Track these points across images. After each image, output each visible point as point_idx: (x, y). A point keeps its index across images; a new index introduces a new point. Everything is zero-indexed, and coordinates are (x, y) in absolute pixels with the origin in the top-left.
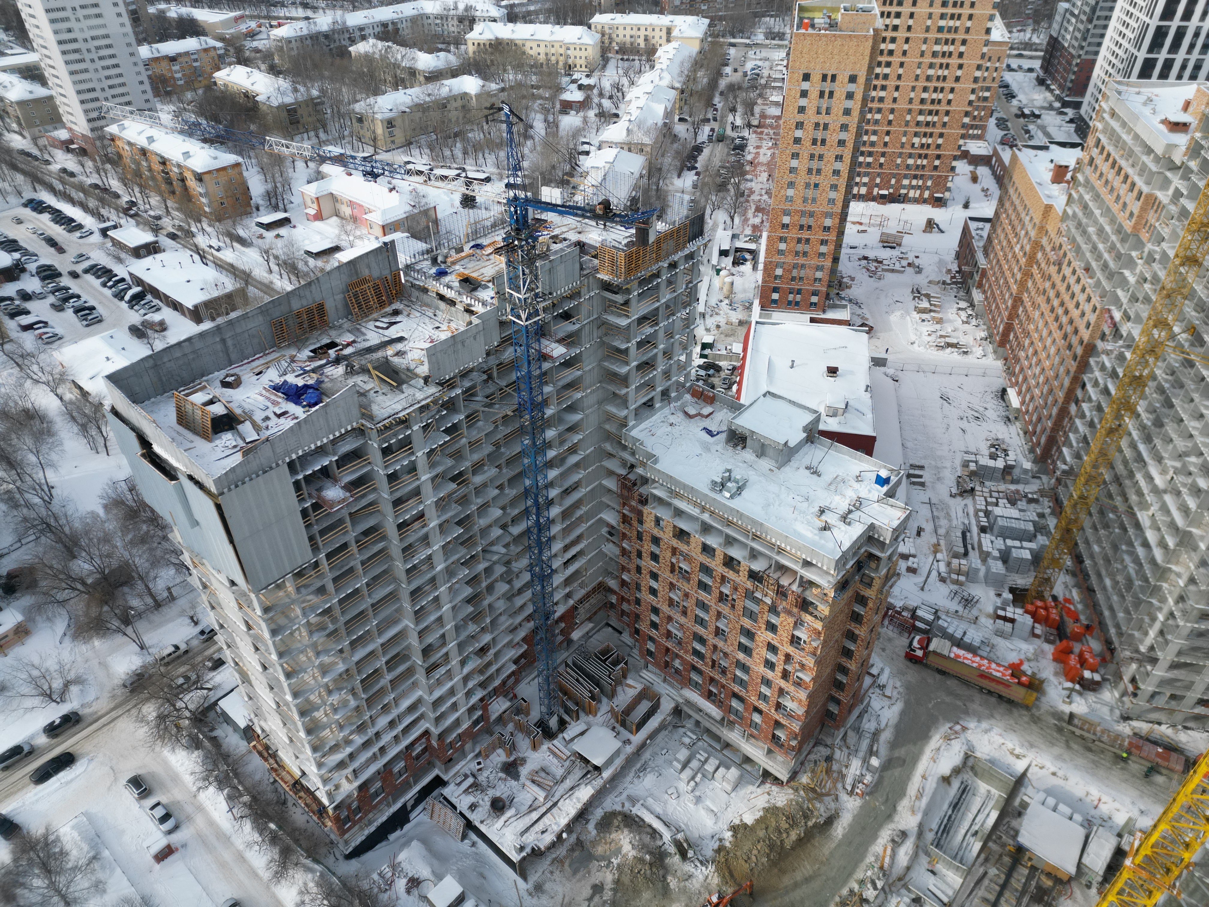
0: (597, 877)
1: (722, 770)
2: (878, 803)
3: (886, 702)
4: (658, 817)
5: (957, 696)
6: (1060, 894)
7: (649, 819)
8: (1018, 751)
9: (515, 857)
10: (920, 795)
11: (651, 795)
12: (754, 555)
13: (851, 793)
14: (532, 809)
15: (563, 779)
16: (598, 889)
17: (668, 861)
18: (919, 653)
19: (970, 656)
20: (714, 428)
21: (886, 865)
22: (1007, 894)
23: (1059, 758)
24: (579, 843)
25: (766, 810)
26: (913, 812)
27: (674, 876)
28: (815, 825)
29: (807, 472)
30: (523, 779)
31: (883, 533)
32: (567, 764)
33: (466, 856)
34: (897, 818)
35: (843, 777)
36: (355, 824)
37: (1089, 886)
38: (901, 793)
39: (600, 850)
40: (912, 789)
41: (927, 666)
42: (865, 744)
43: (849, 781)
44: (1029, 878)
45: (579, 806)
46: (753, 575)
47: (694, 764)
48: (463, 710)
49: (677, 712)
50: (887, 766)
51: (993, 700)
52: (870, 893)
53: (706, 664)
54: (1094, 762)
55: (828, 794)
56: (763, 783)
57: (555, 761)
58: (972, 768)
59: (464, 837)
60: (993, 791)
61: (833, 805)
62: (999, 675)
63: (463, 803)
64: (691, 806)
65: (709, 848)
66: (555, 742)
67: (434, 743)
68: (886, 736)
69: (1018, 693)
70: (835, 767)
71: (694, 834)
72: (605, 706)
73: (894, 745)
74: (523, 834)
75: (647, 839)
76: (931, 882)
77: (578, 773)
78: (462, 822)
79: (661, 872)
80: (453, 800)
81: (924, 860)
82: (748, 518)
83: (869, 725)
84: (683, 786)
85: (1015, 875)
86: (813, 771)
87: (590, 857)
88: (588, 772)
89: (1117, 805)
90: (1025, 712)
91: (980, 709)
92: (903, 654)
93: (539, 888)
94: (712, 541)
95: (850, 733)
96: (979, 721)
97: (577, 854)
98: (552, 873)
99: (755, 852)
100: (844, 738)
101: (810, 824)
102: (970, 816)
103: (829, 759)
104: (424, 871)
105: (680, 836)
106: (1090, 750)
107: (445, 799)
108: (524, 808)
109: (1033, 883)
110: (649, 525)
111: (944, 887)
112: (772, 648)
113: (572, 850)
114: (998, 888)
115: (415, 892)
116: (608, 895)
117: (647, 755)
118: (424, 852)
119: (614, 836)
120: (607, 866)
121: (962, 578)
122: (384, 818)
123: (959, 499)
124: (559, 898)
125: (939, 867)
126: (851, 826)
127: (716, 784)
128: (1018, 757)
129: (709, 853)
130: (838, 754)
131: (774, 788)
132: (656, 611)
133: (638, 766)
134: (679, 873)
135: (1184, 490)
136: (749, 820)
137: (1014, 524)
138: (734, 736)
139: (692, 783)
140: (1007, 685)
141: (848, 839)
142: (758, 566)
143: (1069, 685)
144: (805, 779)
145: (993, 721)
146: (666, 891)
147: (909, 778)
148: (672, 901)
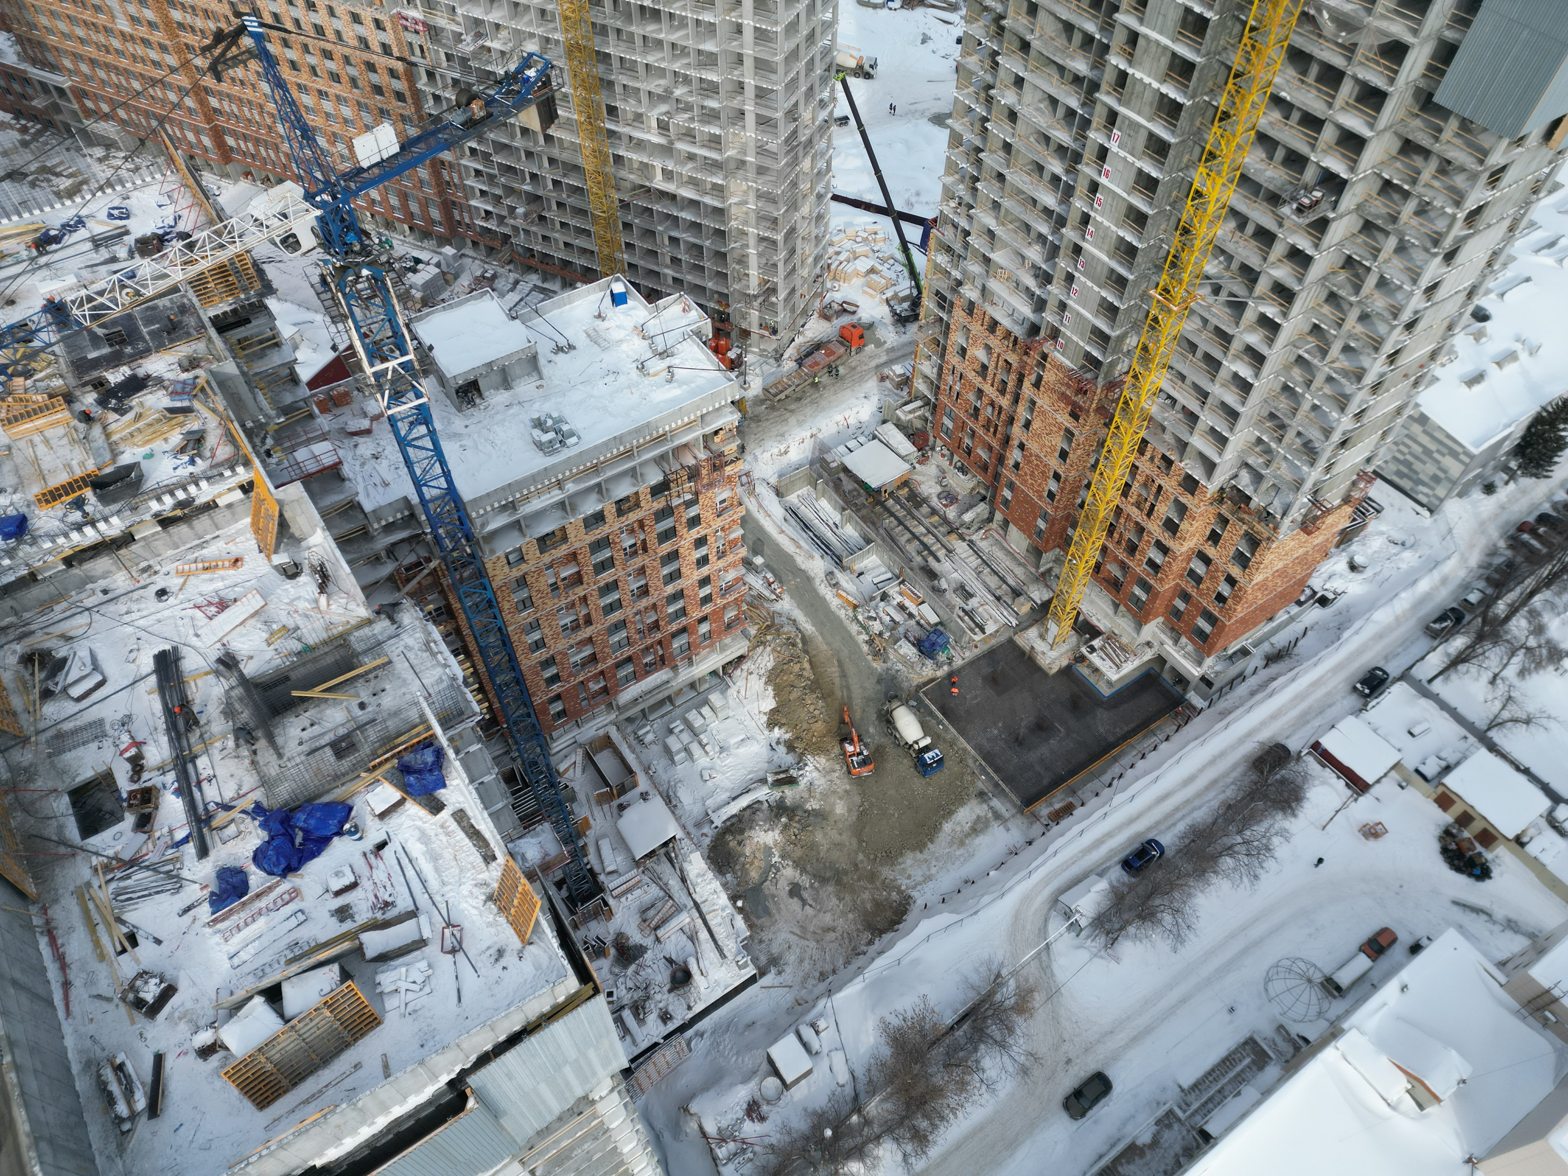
0: (783, 887)
1: (705, 710)
2: (793, 581)
8: (783, 448)
9: (748, 972)
10: (796, 544)
11: (704, 799)
12: (638, 473)
13: (779, 597)
14: (693, 938)
15: (665, 889)
16: (795, 890)
17: (788, 802)
22: (907, 524)
23: (800, 423)
25: (769, 682)
26: (812, 557)
27: (807, 801)
28: (801, 642)
30: (648, 941)
32: (646, 879)
33: (716, 1045)
34: (811, 574)
35: (760, 596)
38: (788, 559)
39: (754, 875)
40: (788, 546)
43: (767, 593)
44: (898, 502)
47: (687, 737)
53: (632, 644)
54: (812, 402)
55: (773, 618)
56: (732, 676)
58: (782, 493)
59: (686, 1047)
60: (799, 492)
61: (784, 619)
63: (654, 1030)
64: (728, 760)
65: (786, 756)
66: (609, 887)
71: (768, 766)
72: (582, 809)
74: (723, 956)
75: (760, 816)
76: (870, 579)
77: (664, 868)
78: (675, 1040)
79: (800, 813)
81: (850, 575)
84: (706, 760)
85: (893, 510)
88: (667, 855)
93: (776, 960)
94: (591, 507)
98: (761, 941)
101: (799, 646)
102: (819, 521)
105: (770, 780)
106: (799, 399)
108: (691, 947)
109: (904, 501)
110: (500, 576)
111: (877, 572)
112: (700, 542)
115: (765, 1108)
116: (805, 881)
119: (748, 851)
120: (778, 870)
124: (793, 939)
125: (858, 567)
126: (806, 615)
127: (714, 725)
128: (786, 452)
129: (790, 759)
131: (745, 667)
132: (548, 663)
134: (806, 795)
136: (769, 704)
139: (707, 748)
141: (819, 624)
144: (752, 631)
146: (820, 815)
147: (777, 545)
148: (832, 811)
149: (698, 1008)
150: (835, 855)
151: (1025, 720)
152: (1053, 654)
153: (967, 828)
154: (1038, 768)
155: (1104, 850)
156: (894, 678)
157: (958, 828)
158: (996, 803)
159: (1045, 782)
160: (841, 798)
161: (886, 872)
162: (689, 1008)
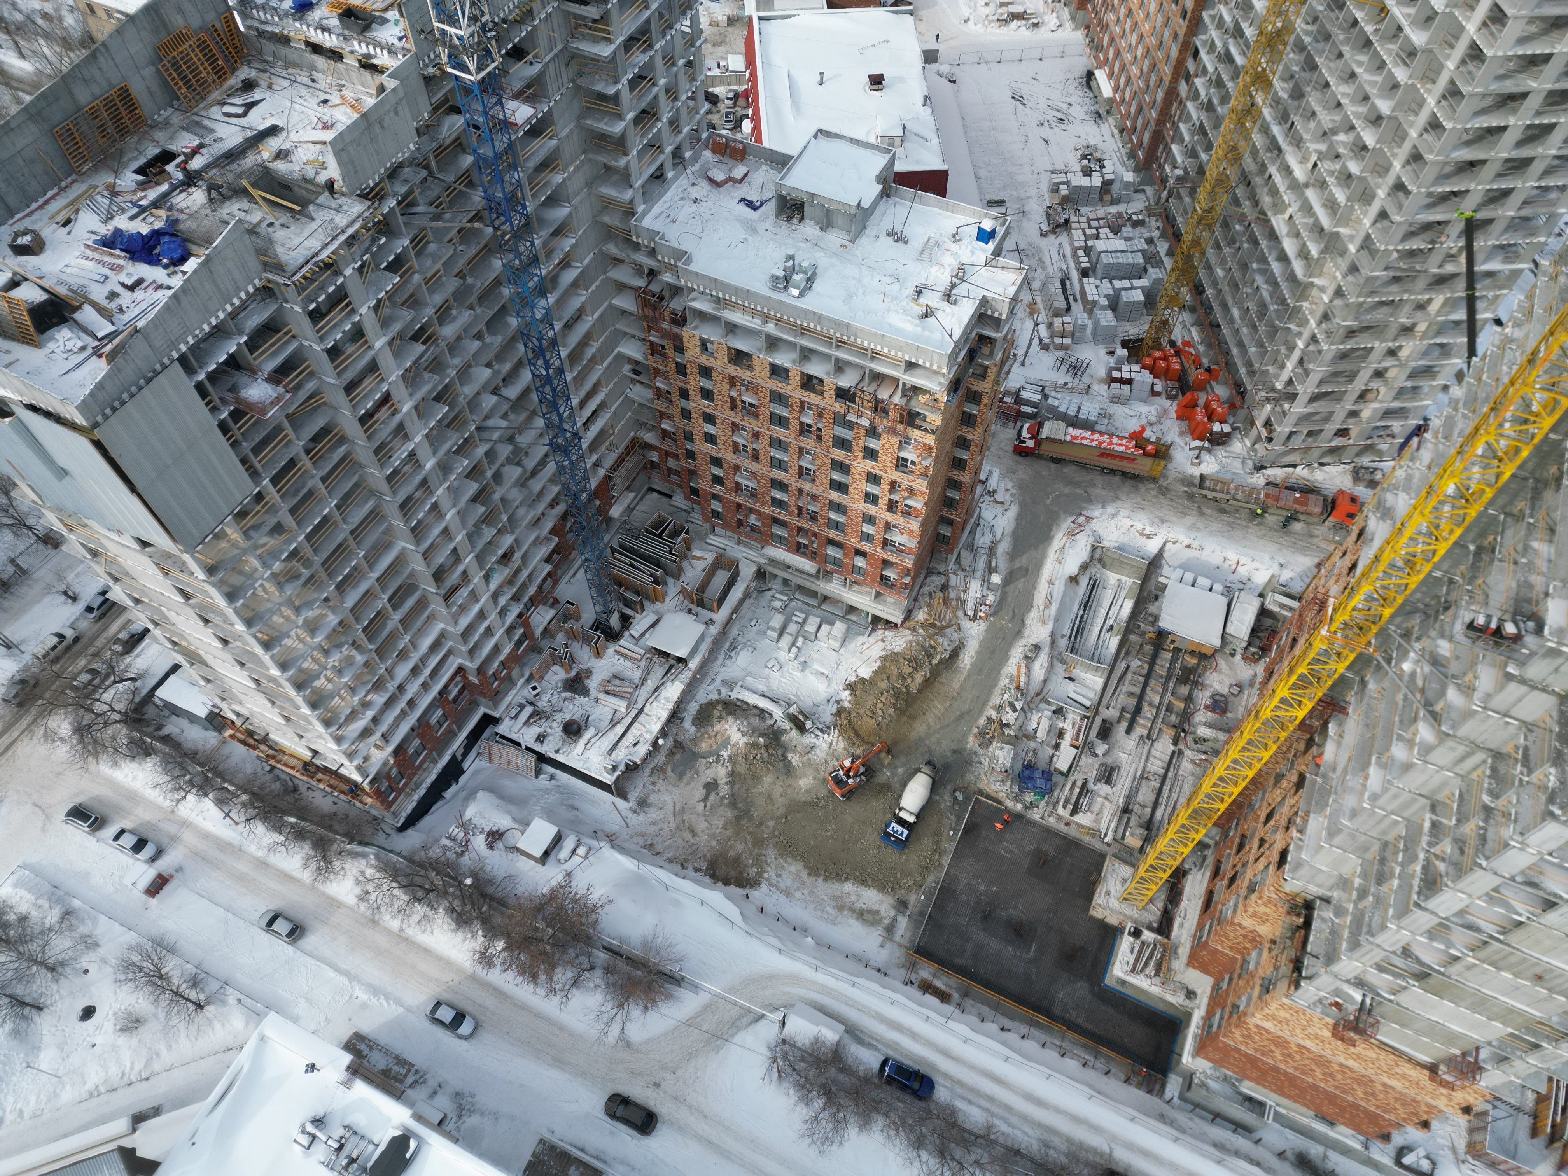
0: (707, 776)
1: (825, 628)
2: (1004, 621)
3: (999, 509)
4: (763, 696)
5: (1077, 484)
6: (1205, 669)
7: (753, 699)
8: (1148, 530)
9: (609, 779)
10: (1048, 602)
11: (749, 674)
12: (840, 367)
13: (974, 619)
14: (614, 723)
15: (643, 681)
16: (711, 787)
17: (784, 738)
18: (1030, 444)
19: (1087, 434)
20: (754, 197)
21: (1022, 684)
22: (1152, 683)
23: (1192, 527)
24: (678, 745)
25: (884, 659)
26: (1044, 622)
27: (795, 752)
28: (940, 662)
29: (890, 239)
30: (593, 693)
31: (998, 306)
32: (643, 663)
33: (547, 792)
34: (1026, 633)
35: (962, 603)
36: (400, 792)
37: (1233, 655)
38: (1027, 604)
39: (704, 746)
40: (1039, 599)
41: (1039, 457)
42: (981, 562)
43: (970, 606)
44: (1173, 662)
45: (670, 706)
46: (842, 394)
47: (792, 628)
48: (499, 633)
49: (761, 575)
50: (1008, 580)
51: (1116, 479)
52: (1009, 717)
53: (790, 514)
54: (1229, 524)
55: (949, 626)
56: (874, 630)
57: (628, 664)
58: (1100, 560)
59: (538, 773)
60: (1124, 579)
61: (956, 636)
62: (1122, 449)
63: (528, 737)
64: (797, 674)
65: (827, 714)
66: (622, 642)
67: (474, 679)
68: (1003, 547)
69: (1144, 466)
70: (952, 595)
71: (807, 704)
72: (673, 588)
73: (1013, 555)
74: (610, 752)
75: (756, 721)
76: (1070, 689)
77: (659, 671)
78: (532, 758)
79: (780, 752)
80: (513, 736)
81: (1060, 669)
82: (829, 319)
83: (983, 540)
84: (783, 655)
85: (1159, 662)
86: (929, 605)
87: (695, 756)
88: (671, 667)
89: (1256, 564)
90: (1152, 486)
91: (1104, 492)
92: (1011, 449)
93: (643, 803)
94: (783, 359)
95: (965, 554)
96: (1103, 507)
97: (677, 757)
98: (654, 783)
99: (880, 705)
100: (958, 561)
101: (935, 662)
102: (1103, 612)
103: (944, 588)
104: (503, 821)
105: (792, 710)
107: (502, 737)
108: (605, 724)
109: (1178, 665)
110: (693, 352)
111: (1085, 691)
112: (873, 479)
113: (671, 754)
114: (1142, 679)
115: (500, 845)
116: (724, 790)
117: (734, 631)
118: (497, 801)
119: (717, 728)
120: (717, 761)
121: (1067, 341)
122: (433, 777)
123: (1052, 237)
124: (670, 806)
125: (1077, 672)
126: (978, 653)
127: (821, 644)
128: (1149, 537)
129: (828, 719)
130: (953, 580)
131: (887, 633)
132: (717, 462)
133: (727, 645)
134: (799, 748)
135: (1330, 180)
136: (866, 673)
137: (1122, 259)
138: (834, 587)
139: (794, 650)
140: (1131, 459)
141: (977, 668)
142: (847, 381)
143: (1197, 443)
144: (921, 616)
145: (1119, 504)
146: (789, 770)
147: (1034, 588)
148: (798, 777)
149: (560, 758)
150: (760, 801)
151: (1018, 911)
152: (1114, 904)
153: (859, 905)
154: (969, 947)
155: (893, 1036)
156: (969, 763)
157: (853, 898)
158: (903, 922)
159: (958, 961)
160: (815, 778)
161: (771, 853)
162: (557, 752)
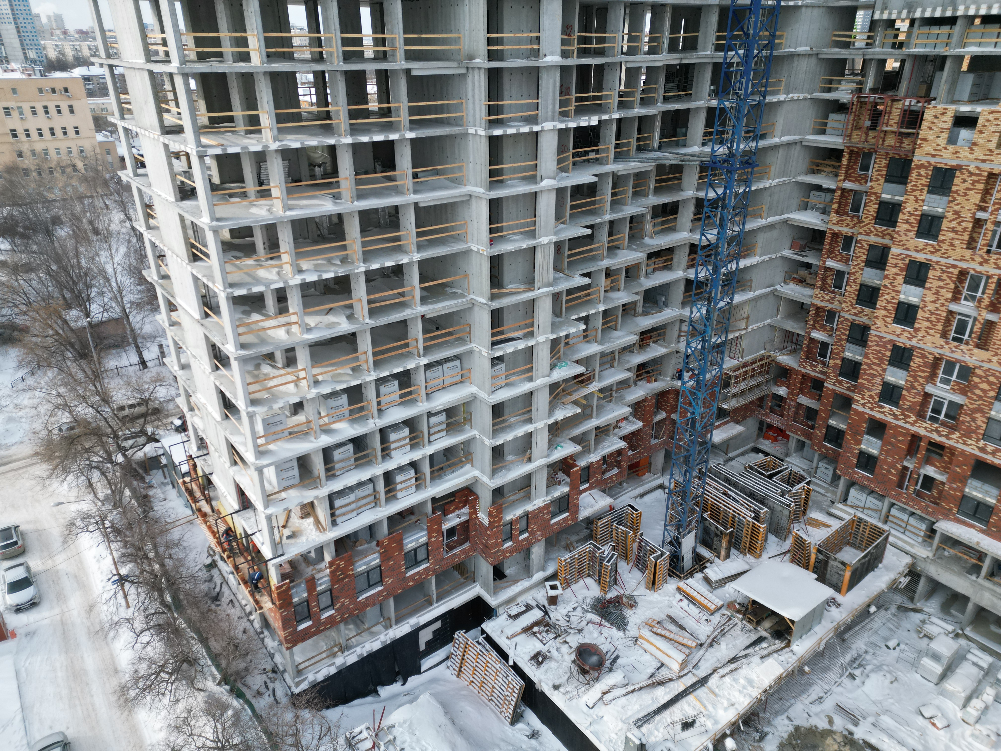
14: (655, 681)
15: (713, 642)
32: (718, 617)
57: (694, 610)
59: (516, 718)
63: (521, 650)
66: (690, 581)
72: (773, 545)
74: (640, 721)
77: (739, 638)
78: (517, 682)
80: (503, 643)
84: (952, 708)
88: (770, 633)
110: (933, 138)
132: (902, 357)
149: (557, 699)
162: (556, 687)
